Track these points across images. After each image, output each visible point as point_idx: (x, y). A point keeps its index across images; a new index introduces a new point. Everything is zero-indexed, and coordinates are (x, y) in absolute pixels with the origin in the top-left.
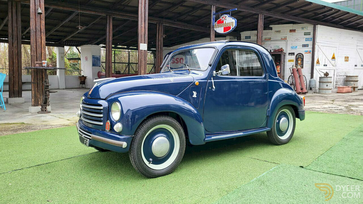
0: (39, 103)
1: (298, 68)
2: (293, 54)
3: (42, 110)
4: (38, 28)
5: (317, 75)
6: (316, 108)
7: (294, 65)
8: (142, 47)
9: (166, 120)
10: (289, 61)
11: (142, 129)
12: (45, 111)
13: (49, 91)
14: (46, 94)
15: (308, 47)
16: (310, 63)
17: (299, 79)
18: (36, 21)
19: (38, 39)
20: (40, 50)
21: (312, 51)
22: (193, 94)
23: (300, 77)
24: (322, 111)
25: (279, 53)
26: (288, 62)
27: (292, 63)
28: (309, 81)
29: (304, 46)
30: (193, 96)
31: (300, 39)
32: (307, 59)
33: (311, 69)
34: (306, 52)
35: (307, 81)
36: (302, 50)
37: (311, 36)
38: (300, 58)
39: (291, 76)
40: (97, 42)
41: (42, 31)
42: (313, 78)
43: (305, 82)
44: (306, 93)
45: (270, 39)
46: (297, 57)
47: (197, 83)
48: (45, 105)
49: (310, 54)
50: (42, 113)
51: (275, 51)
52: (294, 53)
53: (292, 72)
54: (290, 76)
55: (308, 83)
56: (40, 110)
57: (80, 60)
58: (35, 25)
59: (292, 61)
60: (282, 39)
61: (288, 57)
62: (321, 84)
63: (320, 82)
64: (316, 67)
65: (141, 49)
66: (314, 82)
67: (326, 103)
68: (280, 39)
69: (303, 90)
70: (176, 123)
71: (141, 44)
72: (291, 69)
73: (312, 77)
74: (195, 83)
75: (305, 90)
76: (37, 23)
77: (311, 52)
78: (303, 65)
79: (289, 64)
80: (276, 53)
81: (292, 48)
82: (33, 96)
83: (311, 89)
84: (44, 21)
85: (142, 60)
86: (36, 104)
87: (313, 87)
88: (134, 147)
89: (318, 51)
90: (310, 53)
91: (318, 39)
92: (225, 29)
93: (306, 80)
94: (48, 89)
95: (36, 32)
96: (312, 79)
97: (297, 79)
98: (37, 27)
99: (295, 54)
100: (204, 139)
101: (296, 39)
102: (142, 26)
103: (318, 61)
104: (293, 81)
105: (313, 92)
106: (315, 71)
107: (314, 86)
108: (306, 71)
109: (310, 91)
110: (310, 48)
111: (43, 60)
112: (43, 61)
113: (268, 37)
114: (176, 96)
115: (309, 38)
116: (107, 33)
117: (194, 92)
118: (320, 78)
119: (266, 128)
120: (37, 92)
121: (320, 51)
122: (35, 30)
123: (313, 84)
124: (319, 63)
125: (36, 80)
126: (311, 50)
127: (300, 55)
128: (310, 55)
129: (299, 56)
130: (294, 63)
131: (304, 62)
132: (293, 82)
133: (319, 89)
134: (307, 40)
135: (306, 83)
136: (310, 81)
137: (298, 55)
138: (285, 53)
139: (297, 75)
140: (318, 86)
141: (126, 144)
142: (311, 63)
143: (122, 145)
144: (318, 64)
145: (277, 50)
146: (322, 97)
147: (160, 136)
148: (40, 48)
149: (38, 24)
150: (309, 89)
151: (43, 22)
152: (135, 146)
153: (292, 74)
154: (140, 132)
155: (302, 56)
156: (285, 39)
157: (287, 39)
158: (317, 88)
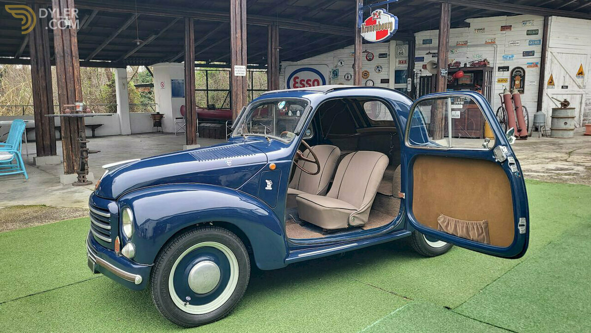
0: (75, 168)
1: (513, 94)
2: (506, 68)
3: (79, 181)
4: (67, 49)
5: (548, 106)
6: (532, 171)
7: (508, 88)
8: (238, 72)
9: (211, 235)
10: (499, 81)
11: (168, 252)
12: (84, 181)
13: (87, 151)
14: (83, 156)
15: (534, 55)
16: (536, 83)
17: (515, 113)
18: (64, 39)
19: (68, 69)
20: (72, 85)
21: (540, 63)
22: (266, 185)
23: (516, 108)
24: (541, 176)
25: (481, 69)
26: (496, 83)
27: (504, 84)
28: (533, 116)
29: (527, 54)
30: (266, 188)
31: (519, 42)
32: (531, 77)
33: (538, 94)
34: (531, 65)
35: (529, 115)
36: (523, 62)
37: (539, 36)
38: (518, 76)
39: (502, 108)
40: (176, 58)
41: (74, 54)
42: (541, 110)
43: (526, 118)
44: (527, 136)
45: (465, 44)
46: (514, 73)
47: (272, 165)
48: (82, 172)
49: (536, 68)
50: (79, 185)
51: (473, 64)
52: (509, 67)
53: (503, 101)
54: (500, 107)
55: (531, 119)
56: (77, 180)
57: (153, 86)
58: (61, 45)
59: (505, 81)
60: (487, 44)
61: (497, 75)
62: (556, 120)
63: (553, 117)
64: (547, 91)
65: (236, 75)
66: (542, 118)
67: (554, 160)
68: (484, 43)
69: (521, 132)
70: (231, 238)
71: (236, 66)
72: (502, 95)
73: (539, 108)
74: (270, 165)
75: (524, 133)
76: (64, 41)
77: (539, 65)
78: (523, 87)
79: (499, 86)
80: (475, 69)
81: (505, 58)
82: (65, 158)
83: (537, 129)
84: (76, 38)
85: (238, 93)
86: (69, 171)
87: (541, 127)
88: (156, 282)
89: (552, 62)
90: (537, 66)
91: (552, 42)
92: (379, 35)
93: (527, 114)
94: (84, 149)
95: (64, 56)
96: (539, 113)
97: (511, 113)
98: (65, 48)
99: (511, 69)
100: (285, 260)
101: (512, 42)
102: (237, 36)
103: (552, 80)
104: (504, 116)
105: (541, 135)
106: (545, 98)
107: (542, 125)
108: (528, 99)
109: (534, 133)
110: (536, 58)
111: (78, 101)
112: (77, 104)
113: (461, 40)
114: (237, 189)
115: (535, 41)
116: (186, 47)
117: (267, 181)
118: (554, 110)
119: (404, 230)
120: (71, 152)
121: (556, 62)
122: (62, 54)
123: (540, 120)
124: (552, 83)
125: (69, 133)
126: (539, 60)
127: (519, 70)
128: (537, 70)
129: (517, 71)
130: (507, 85)
131: (526, 82)
132: (504, 118)
133: (551, 130)
134: (531, 43)
135: (528, 119)
136: (535, 117)
137: (515, 71)
138: (493, 68)
139: (512, 106)
140: (550, 124)
141: (141, 278)
142: (538, 84)
143: (134, 280)
144: (551, 85)
145: (476, 63)
146: (554, 144)
147: (202, 260)
148: (72, 82)
149: (67, 43)
150: (534, 129)
151: (75, 40)
152: (158, 279)
153: (504, 105)
154: (164, 257)
155: (522, 73)
156: (492, 43)
157: (496, 42)
158: (548, 128)
